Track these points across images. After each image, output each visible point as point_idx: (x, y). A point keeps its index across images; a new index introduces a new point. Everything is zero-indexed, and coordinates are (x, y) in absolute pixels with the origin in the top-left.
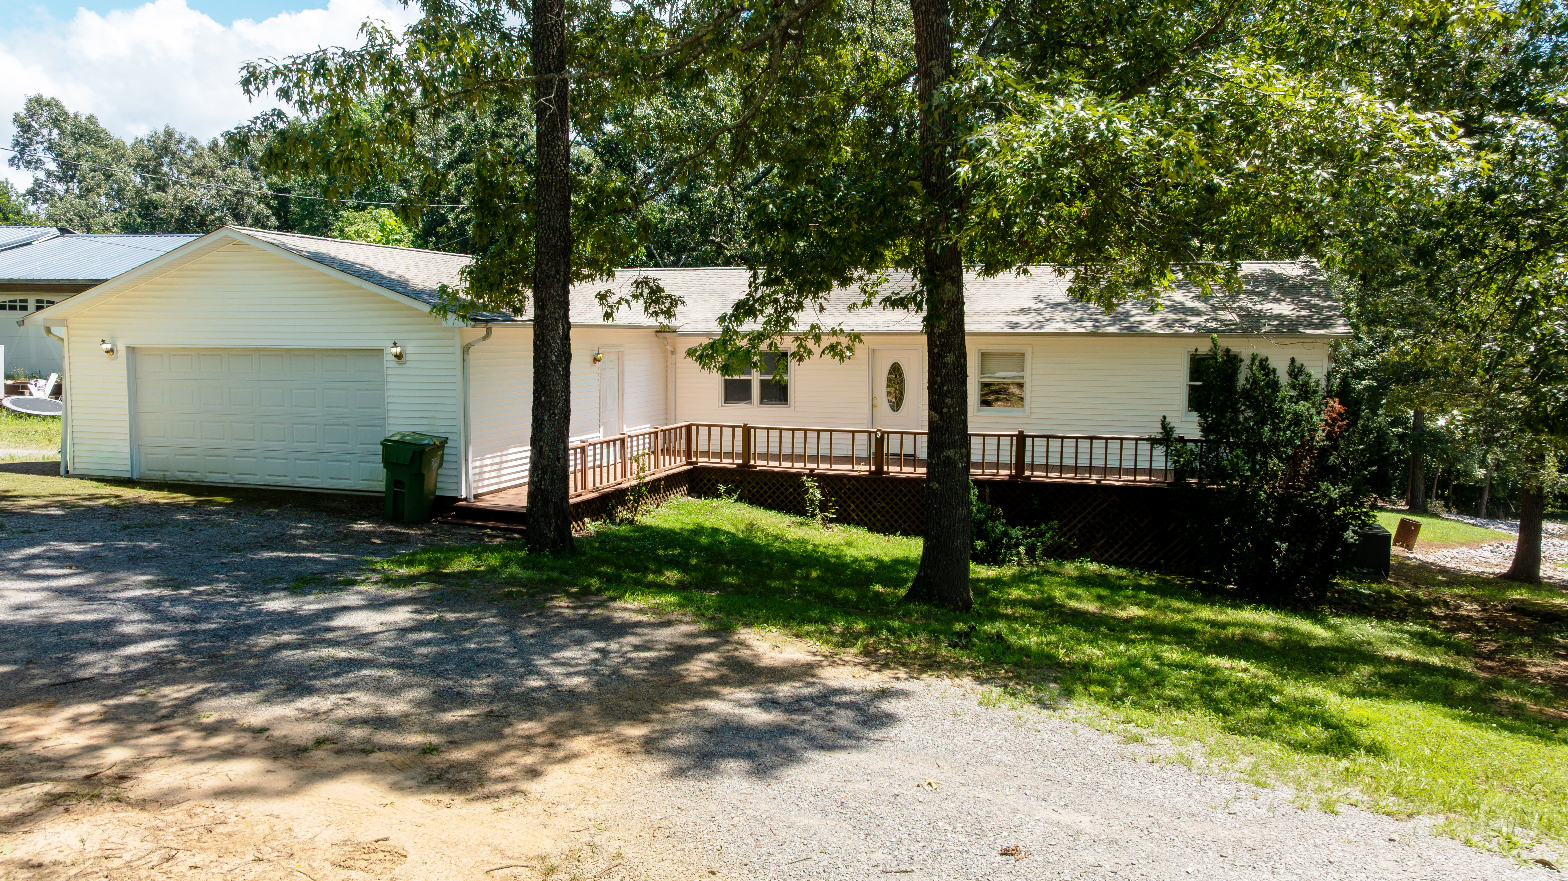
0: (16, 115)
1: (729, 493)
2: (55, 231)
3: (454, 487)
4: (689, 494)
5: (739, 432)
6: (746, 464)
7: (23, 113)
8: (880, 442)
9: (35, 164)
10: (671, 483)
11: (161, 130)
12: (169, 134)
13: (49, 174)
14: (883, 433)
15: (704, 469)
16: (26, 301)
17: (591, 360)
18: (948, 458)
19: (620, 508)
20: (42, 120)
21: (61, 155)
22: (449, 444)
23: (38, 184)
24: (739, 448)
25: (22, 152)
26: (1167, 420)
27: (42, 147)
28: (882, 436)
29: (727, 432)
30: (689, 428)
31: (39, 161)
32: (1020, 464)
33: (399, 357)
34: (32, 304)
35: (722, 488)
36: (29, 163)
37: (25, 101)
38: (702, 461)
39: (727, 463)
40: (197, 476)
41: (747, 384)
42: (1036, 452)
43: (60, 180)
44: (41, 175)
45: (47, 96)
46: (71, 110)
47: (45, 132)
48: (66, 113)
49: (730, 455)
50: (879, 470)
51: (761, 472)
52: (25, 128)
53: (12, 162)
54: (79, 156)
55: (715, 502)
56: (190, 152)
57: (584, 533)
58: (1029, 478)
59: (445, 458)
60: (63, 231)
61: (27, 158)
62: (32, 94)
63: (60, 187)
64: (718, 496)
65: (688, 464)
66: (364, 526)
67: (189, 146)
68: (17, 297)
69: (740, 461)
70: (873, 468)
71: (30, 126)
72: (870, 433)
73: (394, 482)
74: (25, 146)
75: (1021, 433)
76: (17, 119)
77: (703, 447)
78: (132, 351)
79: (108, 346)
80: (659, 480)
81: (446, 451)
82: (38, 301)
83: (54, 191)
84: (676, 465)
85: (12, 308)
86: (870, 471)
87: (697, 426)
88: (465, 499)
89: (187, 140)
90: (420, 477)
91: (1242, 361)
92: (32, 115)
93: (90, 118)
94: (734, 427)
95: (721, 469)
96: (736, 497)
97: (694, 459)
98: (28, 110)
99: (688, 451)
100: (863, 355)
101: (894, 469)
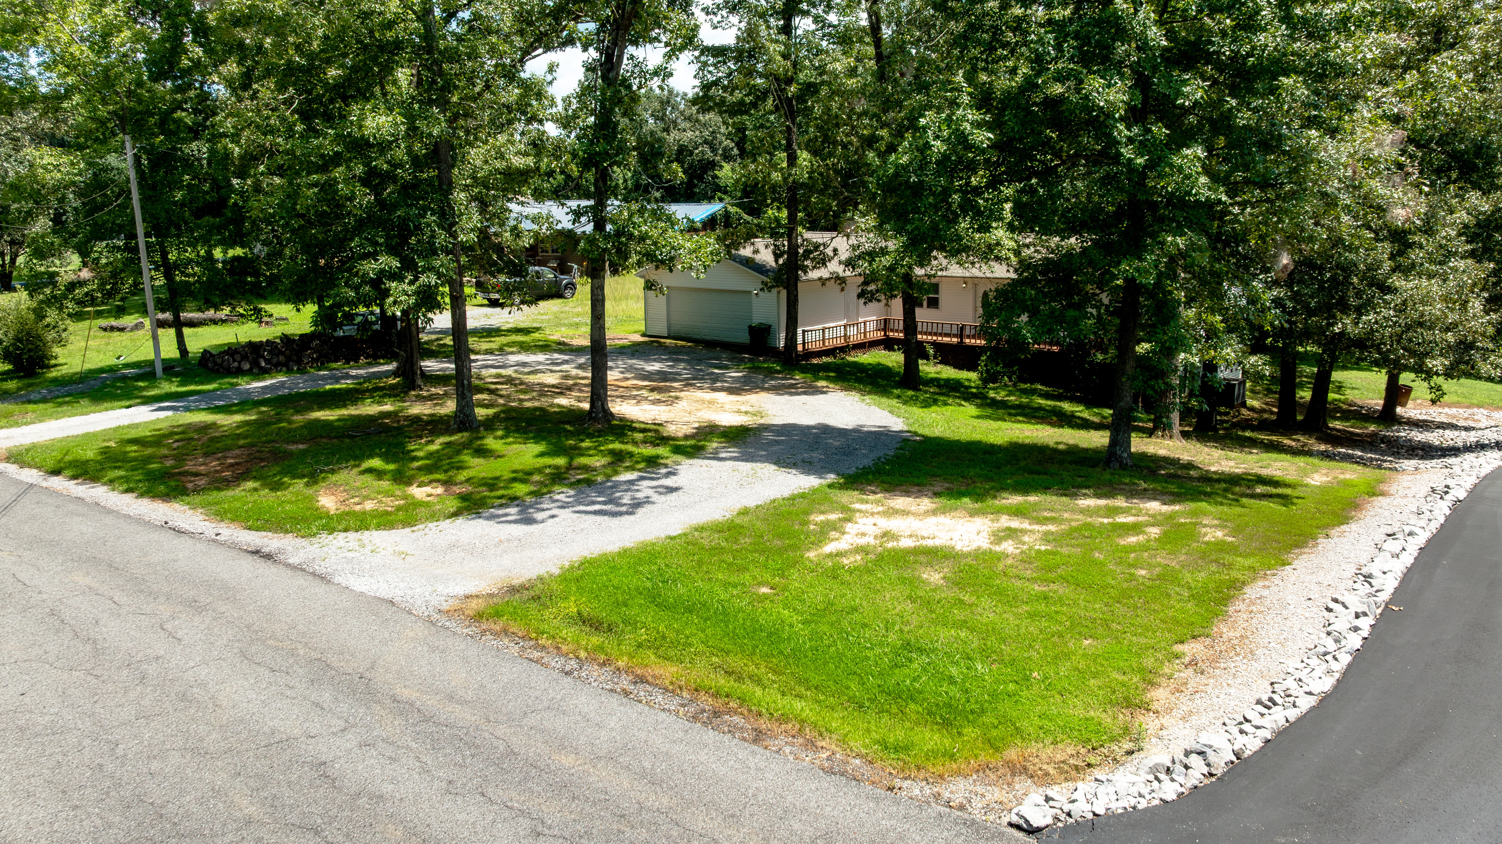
1: (899, 349)
3: (774, 343)
4: (883, 349)
8: (962, 329)
10: (873, 344)
15: (891, 338)
17: (840, 290)
19: (842, 353)
22: (772, 327)
28: (963, 326)
30: (885, 320)
33: (756, 294)
35: (896, 347)
38: (890, 334)
39: (901, 336)
50: (962, 341)
55: (889, 353)
57: (823, 360)
59: (771, 332)
64: (894, 350)
65: (884, 335)
72: (959, 325)
73: (753, 341)
77: (891, 327)
78: (667, 288)
80: (865, 342)
81: (771, 330)
84: (880, 335)
86: (958, 341)
87: (890, 319)
88: (779, 347)
95: (897, 338)
96: (901, 351)
97: (887, 333)
99: (885, 330)
100: (970, 286)
101: (967, 341)
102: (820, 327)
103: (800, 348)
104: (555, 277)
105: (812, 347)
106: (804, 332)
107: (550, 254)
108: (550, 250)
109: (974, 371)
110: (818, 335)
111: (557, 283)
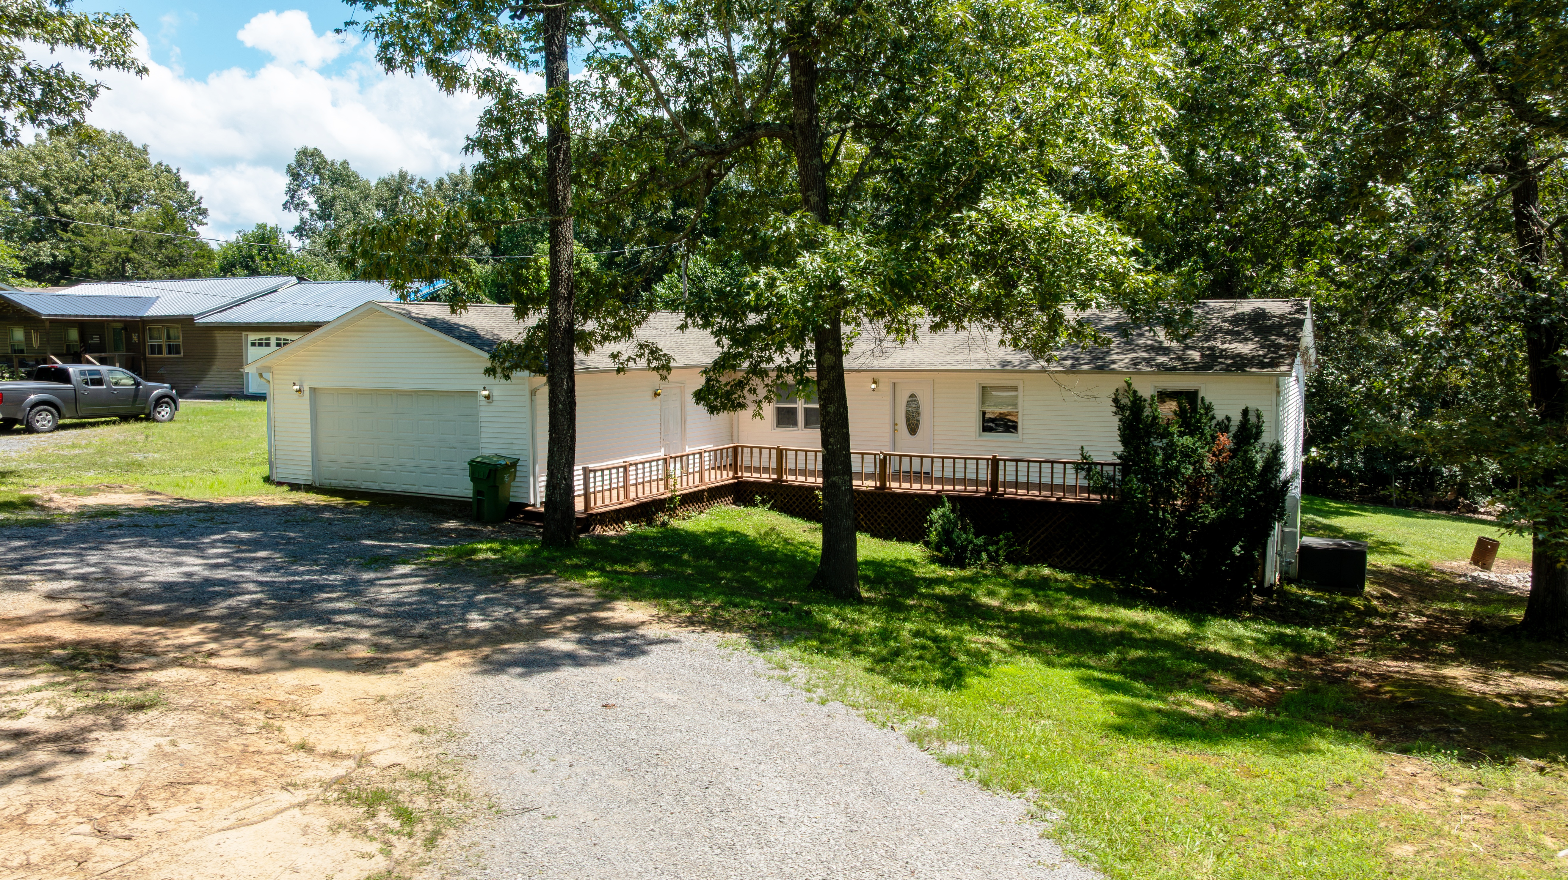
0: (289, 166)
1: (763, 502)
2: (294, 279)
3: (525, 495)
4: (734, 503)
5: (774, 452)
6: (779, 480)
7: (294, 164)
8: (883, 462)
9: (301, 206)
10: (715, 494)
11: (396, 173)
12: (403, 176)
13: (312, 213)
14: (885, 456)
15: (747, 483)
16: (268, 339)
17: (650, 394)
18: (834, 482)
19: (660, 514)
20: (308, 168)
21: (321, 197)
22: (520, 463)
23: (303, 222)
24: (774, 465)
25: (292, 197)
26: (1085, 449)
27: (307, 191)
28: (885, 458)
29: (765, 452)
30: (735, 449)
31: (305, 204)
32: (994, 483)
33: (488, 397)
34: (273, 342)
35: (758, 498)
36: (297, 205)
37: (295, 153)
38: (746, 476)
39: (766, 477)
40: (356, 484)
41: (793, 411)
42: (1008, 473)
43: (320, 218)
44: (306, 214)
45: (311, 147)
46: (329, 158)
47: (309, 179)
48: (326, 162)
49: (767, 470)
50: (883, 486)
51: (790, 486)
52: (295, 176)
53: (285, 206)
54: (334, 198)
55: (750, 510)
56: (420, 191)
57: (623, 533)
58: (1002, 495)
59: (518, 474)
60: (301, 279)
61: (296, 201)
62: (299, 147)
63: (320, 224)
64: (756, 505)
65: (734, 478)
66: (452, 524)
67: (419, 186)
68: (263, 335)
69: (774, 476)
70: (878, 484)
71: (299, 174)
72: (875, 455)
73: (478, 492)
74: (295, 191)
75: (994, 457)
76: (289, 170)
77: (746, 462)
78: (313, 390)
79: (297, 387)
80: (703, 491)
81: (518, 468)
82: (278, 339)
83: (316, 228)
84: (725, 477)
85: (260, 345)
86: (876, 487)
87: (742, 447)
88: (534, 505)
89: (417, 182)
90: (495, 488)
91: (1145, 400)
92: (300, 164)
93: (345, 164)
94: (770, 449)
95: (760, 483)
96: (769, 506)
97: (740, 474)
98: (297, 162)
99: (734, 467)
100: (885, 387)
101: (894, 485)
102: (619, 462)
103: (579, 505)
104: (137, 384)
105: (601, 504)
106: (586, 472)
107: (164, 355)
108: (165, 349)
109: (914, 541)
110: (615, 478)
111: (136, 395)
